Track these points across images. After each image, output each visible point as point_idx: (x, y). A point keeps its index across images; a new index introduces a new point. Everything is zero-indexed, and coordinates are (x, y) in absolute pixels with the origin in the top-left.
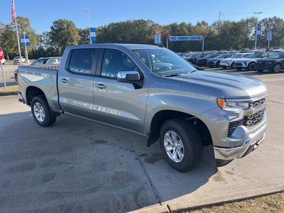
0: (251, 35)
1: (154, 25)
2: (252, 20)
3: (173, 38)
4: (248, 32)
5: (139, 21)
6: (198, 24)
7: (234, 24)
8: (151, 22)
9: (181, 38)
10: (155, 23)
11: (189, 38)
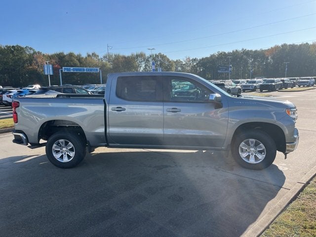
0: (142, 69)
1: (35, 53)
2: (141, 55)
3: (67, 69)
4: (139, 66)
5: (13, 47)
6: (89, 56)
7: (124, 57)
8: (31, 49)
9: (77, 70)
10: (37, 51)
11: (85, 70)
